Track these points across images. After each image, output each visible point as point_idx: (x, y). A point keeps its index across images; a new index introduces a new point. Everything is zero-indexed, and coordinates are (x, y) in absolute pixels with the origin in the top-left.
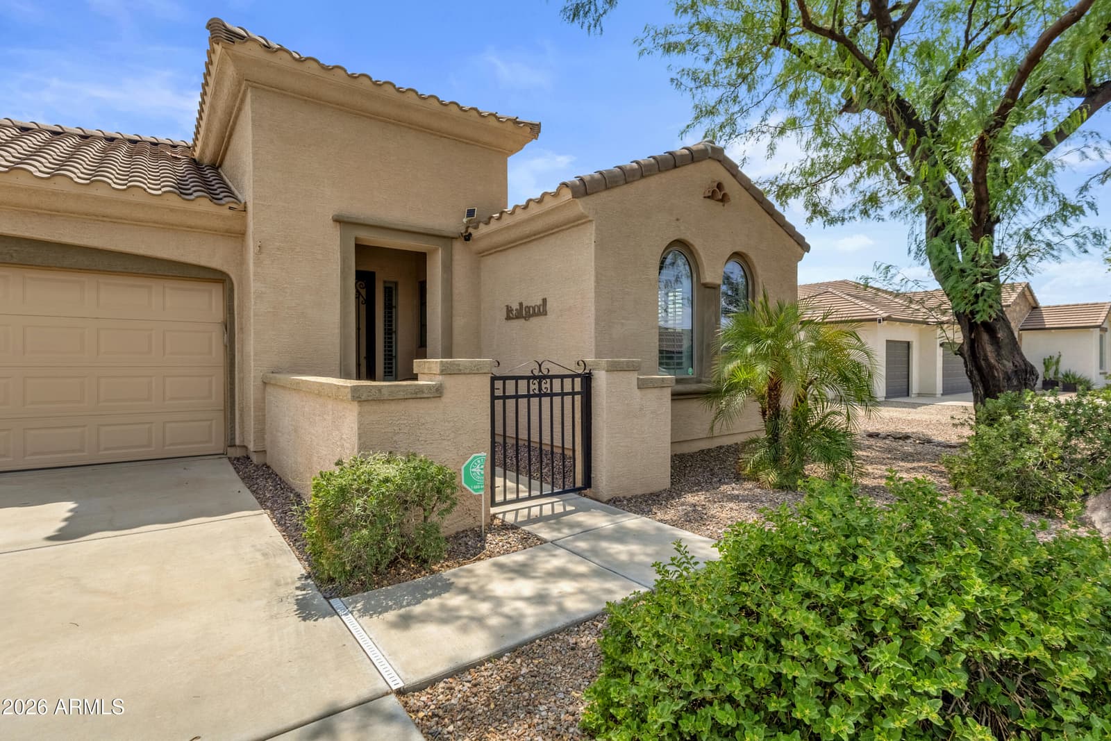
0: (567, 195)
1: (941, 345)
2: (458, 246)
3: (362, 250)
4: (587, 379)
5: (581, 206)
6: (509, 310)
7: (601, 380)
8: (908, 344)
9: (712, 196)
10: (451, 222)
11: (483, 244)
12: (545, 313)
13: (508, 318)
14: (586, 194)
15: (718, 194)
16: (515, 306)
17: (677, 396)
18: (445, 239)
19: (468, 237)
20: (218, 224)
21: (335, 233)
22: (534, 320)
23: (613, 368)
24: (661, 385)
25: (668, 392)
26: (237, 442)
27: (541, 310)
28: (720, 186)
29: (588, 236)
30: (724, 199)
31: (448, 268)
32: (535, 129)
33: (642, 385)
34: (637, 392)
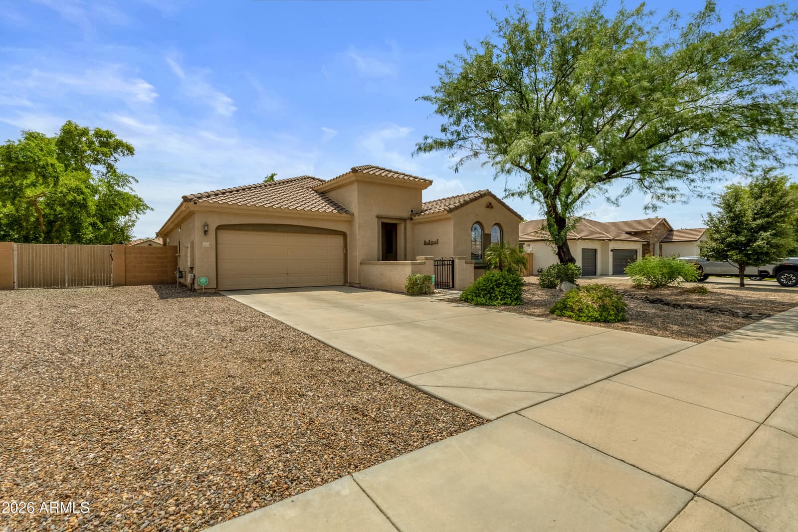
0: (446, 212)
1: (612, 250)
2: (408, 222)
3: (383, 224)
4: (453, 261)
5: (450, 215)
6: (425, 242)
7: (457, 262)
8: (596, 250)
9: (488, 207)
10: (406, 214)
11: (415, 222)
12: (438, 243)
13: (425, 244)
14: (451, 212)
15: (490, 206)
16: (427, 241)
17: (475, 268)
18: (404, 220)
19: (412, 219)
20: (346, 219)
21: (376, 220)
22: (434, 245)
23: (459, 259)
24: (471, 263)
25: (473, 265)
26: (349, 281)
27: (437, 243)
28: (490, 204)
29: (452, 222)
30: (492, 207)
31: (405, 228)
32: (431, 182)
33: (466, 263)
34: (465, 265)
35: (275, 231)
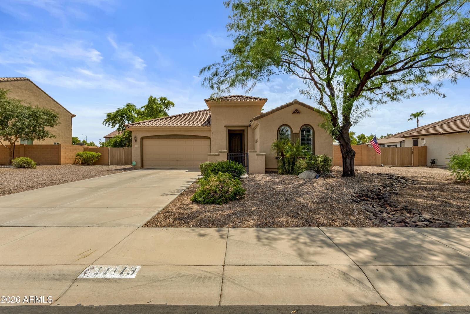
2: (249, 128)
9: (294, 113)
10: (247, 123)
13: (256, 142)
14: (257, 120)
15: (297, 112)
18: (247, 127)
21: (225, 128)
24: (262, 155)
29: (259, 127)
31: (247, 133)
34: (256, 156)
35: (170, 138)
